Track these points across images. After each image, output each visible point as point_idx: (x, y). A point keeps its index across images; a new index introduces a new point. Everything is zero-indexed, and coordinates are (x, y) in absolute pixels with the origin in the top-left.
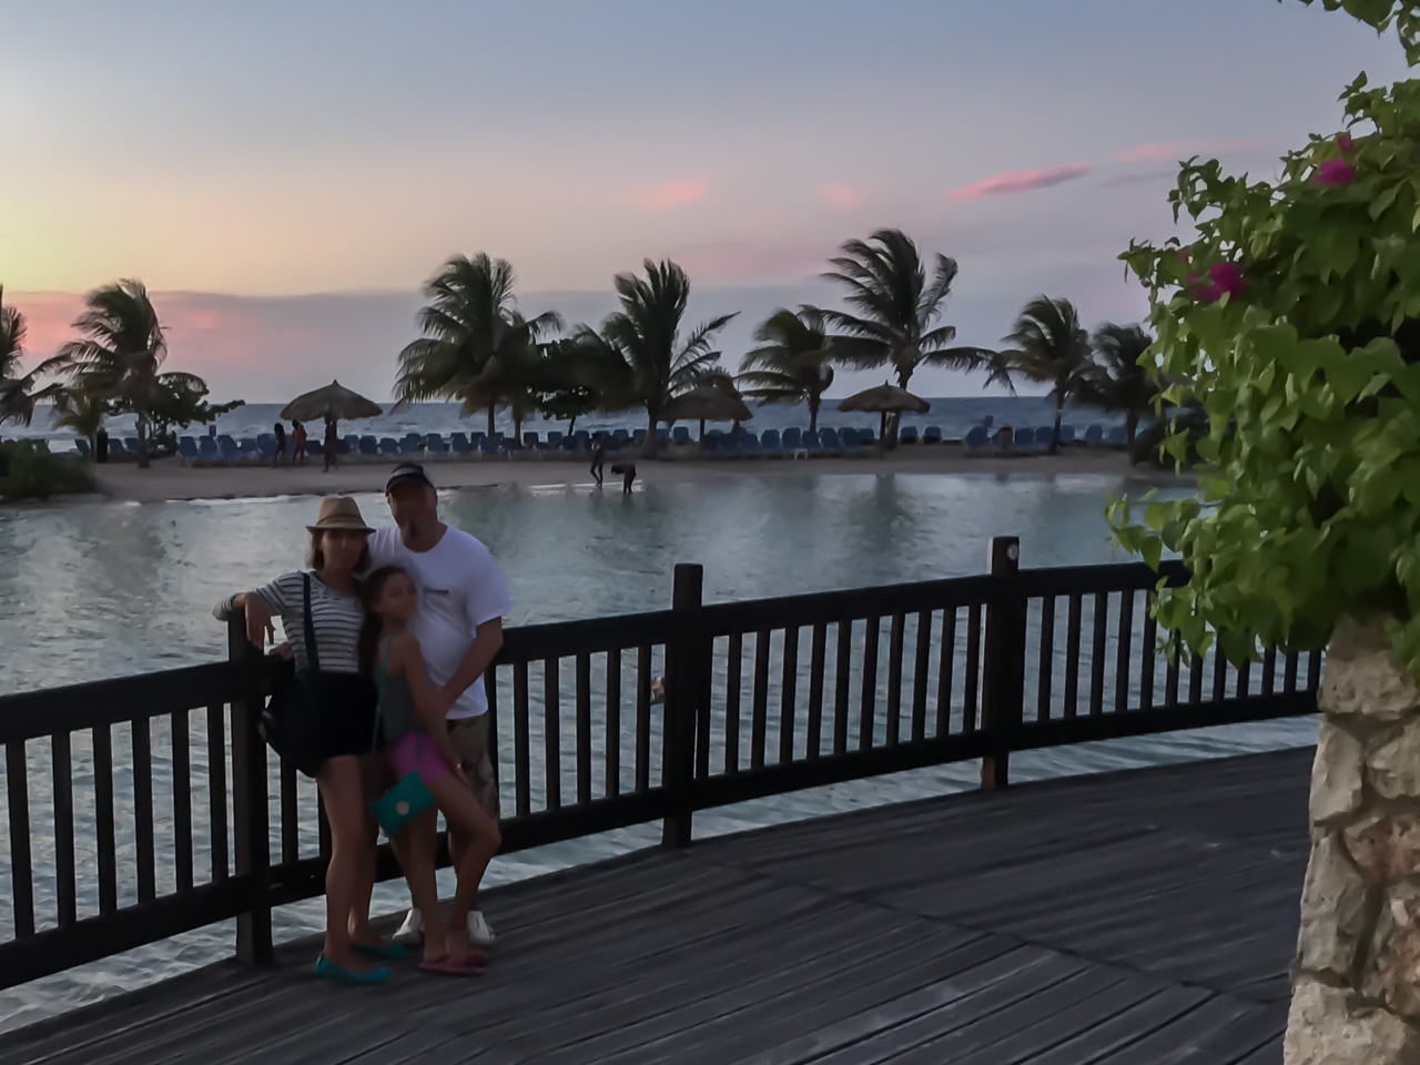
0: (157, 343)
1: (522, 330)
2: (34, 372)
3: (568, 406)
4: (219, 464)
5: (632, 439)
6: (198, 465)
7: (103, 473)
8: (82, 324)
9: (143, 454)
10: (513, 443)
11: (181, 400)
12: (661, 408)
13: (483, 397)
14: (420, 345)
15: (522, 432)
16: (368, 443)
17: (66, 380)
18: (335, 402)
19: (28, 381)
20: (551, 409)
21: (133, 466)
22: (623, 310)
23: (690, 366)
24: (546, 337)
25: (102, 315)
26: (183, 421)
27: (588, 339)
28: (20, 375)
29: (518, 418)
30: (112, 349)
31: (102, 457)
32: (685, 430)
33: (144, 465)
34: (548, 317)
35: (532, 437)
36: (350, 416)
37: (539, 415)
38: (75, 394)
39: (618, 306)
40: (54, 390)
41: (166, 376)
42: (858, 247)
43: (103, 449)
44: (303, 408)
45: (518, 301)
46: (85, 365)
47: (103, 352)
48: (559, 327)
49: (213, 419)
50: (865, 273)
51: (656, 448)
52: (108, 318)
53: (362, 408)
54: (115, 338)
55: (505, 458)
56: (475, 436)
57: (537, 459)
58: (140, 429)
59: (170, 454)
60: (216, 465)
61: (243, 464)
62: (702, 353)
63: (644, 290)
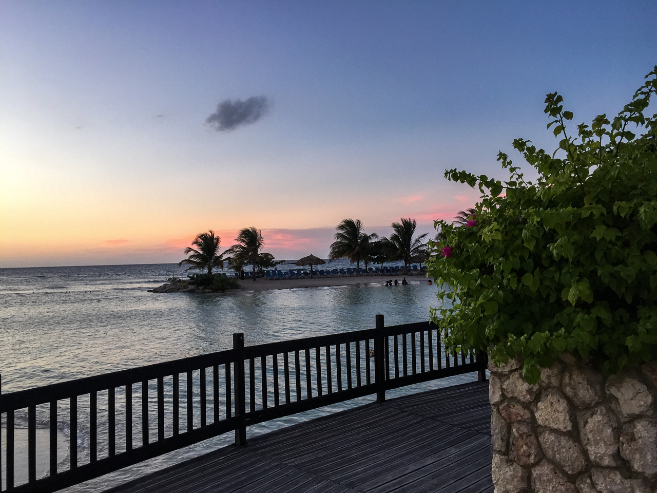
1: (366, 238)
2: (223, 254)
3: (380, 260)
4: (278, 279)
5: (400, 269)
6: (272, 279)
7: (241, 283)
8: (237, 240)
9: (254, 276)
10: (365, 271)
11: (267, 260)
12: (408, 260)
13: (356, 258)
14: (336, 243)
15: (368, 268)
16: (322, 272)
17: (232, 255)
18: (311, 260)
19: (221, 256)
20: (375, 261)
21: (252, 280)
22: (395, 232)
23: (417, 248)
24: (374, 240)
25: (243, 237)
26: (266, 267)
27: (385, 241)
28: (218, 254)
29: (366, 264)
30: (246, 246)
31: (242, 278)
32: (415, 266)
33: (254, 280)
34: (373, 235)
35: (371, 269)
36: (316, 264)
37: (372, 263)
38: (235, 260)
39: (393, 232)
40: (229, 259)
41: (262, 254)
43: (243, 276)
44: (302, 262)
45: (365, 230)
46: (237, 251)
47: (243, 248)
48: (377, 237)
49: (275, 266)
51: (407, 272)
52: (245, 238)
53: (319, 262)
54: (247, 244)
55: (362, 276)
56: (354, 269)
57: (372, 275)
58: (254, 269)
59: (263, 276)
60: (276, 279)
61: (284, 279)
62: (420, 245)
63: (401, 227)
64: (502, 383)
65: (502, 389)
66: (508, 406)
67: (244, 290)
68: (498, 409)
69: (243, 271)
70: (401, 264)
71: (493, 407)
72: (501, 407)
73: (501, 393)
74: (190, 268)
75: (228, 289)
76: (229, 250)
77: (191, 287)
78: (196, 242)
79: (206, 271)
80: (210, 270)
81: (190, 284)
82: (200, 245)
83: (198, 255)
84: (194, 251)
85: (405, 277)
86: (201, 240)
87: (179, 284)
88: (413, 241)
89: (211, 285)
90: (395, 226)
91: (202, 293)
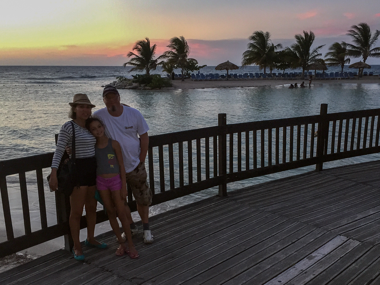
0: (187, 51)
1: (273, 48)
2: (158, 58)
3: (284, 67)
4: (201, 80)
5: (299, 75)
6: (196, 81)
7: (173, 82)
8: (169, 47)
9: (183, 78)
10: (269, 75)
11: (192, 65)
12: (306, 67)
13: (263, 65)
14: (248, 51)
15: (272, 72)
16: (235, 76)
17: (165, 60)
18: (227, 66)
19: (156, 61)
20: (278, 67)
21: (180, 81)
22: (297, 43)
23: (314, 57)
24: (278, 50)
25: (174, 44)
26: (192, 70)
28: (154, 59)
29: (271, 70)
30: (176, 53)
31: (173, 79)
32: (311, 72)
33: (183, 80)
34: (279, 45)
35: (274, 74)
36: (231, 69)
38: (167, 64)
40: (163, 63)
41: (188, 59)
42: (356, 27)
43: (173, 77)
44: (221, 67)
46: (169, 56)
47: (174, 54)
48: (281, 47)
49: (199, 69)
50: (357, 34)
51: (304, 77)
52: (176, 45)
53: (234, 67)
54: (177, 50)
55: (268, 79)
56: (261, 74)
57: (275, 79)
58: (182, 72)
59: (189, 78)
60: (199, 81)
61: (206, 80)
62: (316, 54)
63: (302, 38)
67: (176, 88)
69: (173, 73)
75: (163, 87)
77: (135, 85)
78: (136, 48)
80: (148, 71)
81: (133, 82)
82: (139, 50)
83: (138, 59)
84: (135, 55)
86: (140, 47)
87: (125, 82)
88: (311, 51)
89: (150, 84)
90: (297, 37)
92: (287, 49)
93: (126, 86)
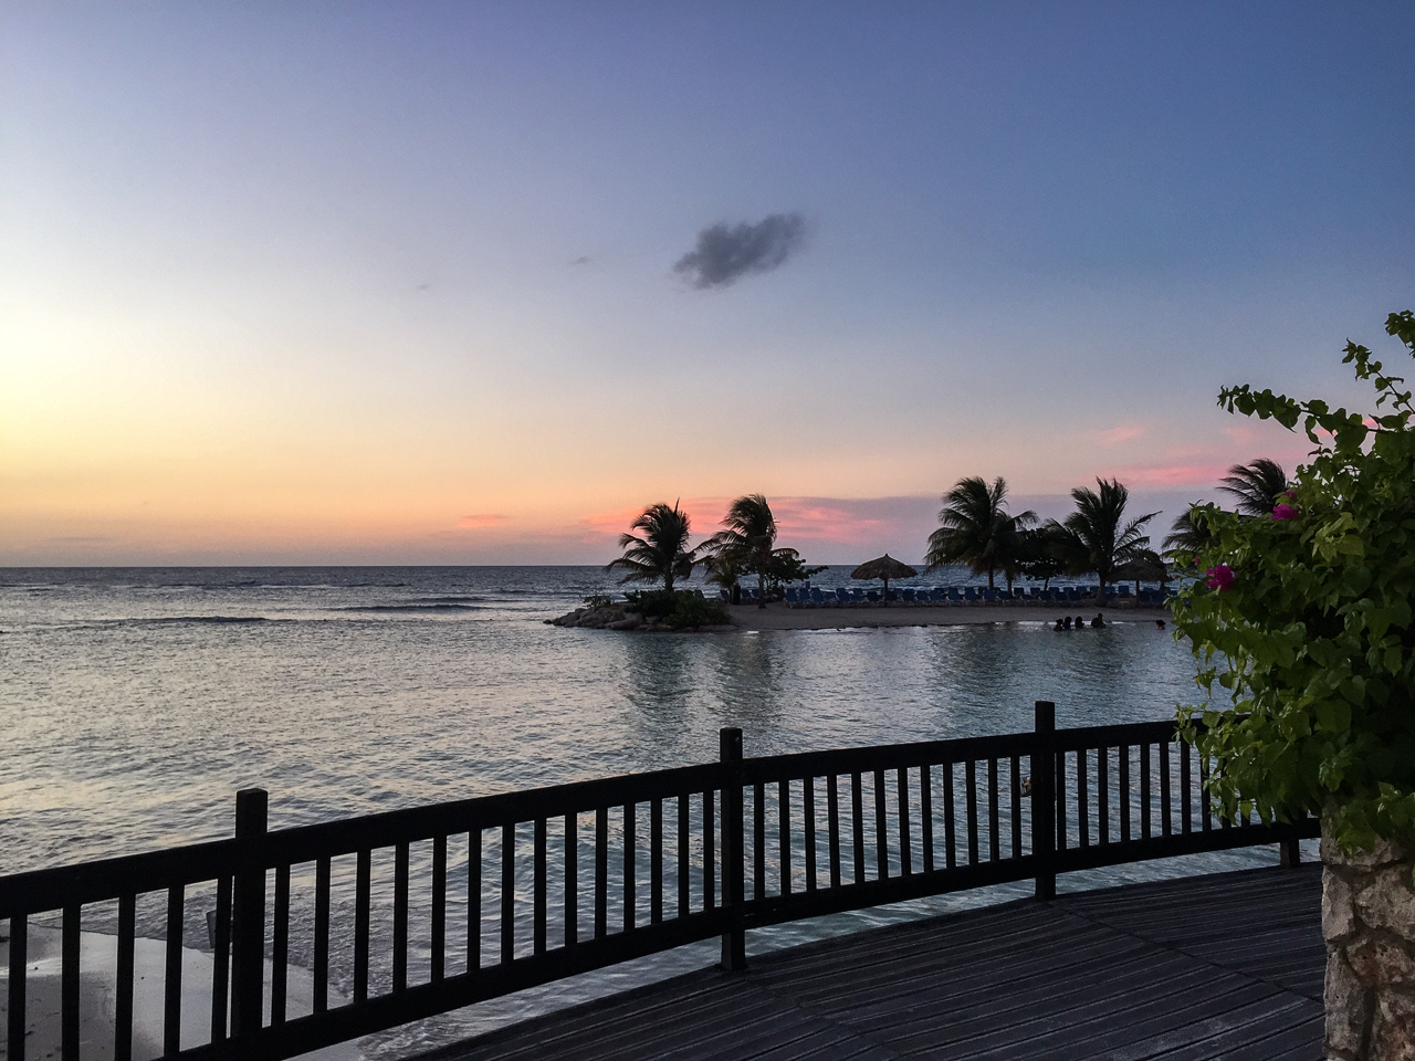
0: (772, 532)
1: (1010, 521)
2: (696, 549)
3: (1041, 572)
4: (812, 607)
5: (1089, 593)
6: (799, 607)
7: (733, 612)
8: (727, 520)
9: (762, 599)
10: (1007, 595)
11: (787, 565)
12: (1108, 573)
13: (985, 565)
14: (942, 531)
15: (1013, 587)
16: (908, 594)
17: (715, 554)
18: (885, 567)
19: (692, 554)
20: (1030, 573)
21: (756, 607)
22: (1078, 511)
23: (1128, 546)
24: (1030, 526)
25: (740, 515)
26: (787, 578)
27: (1054, 529)
28: (687, 550)
29: (1010, 579)
30: (745, 535)
31: (736, 601)
32: (1127, 587)
33: (762, 607)
34: (1027, 514)
35: (1020, 591)
36: (896, 577)
38: (721, 563)
39: (1074, 508)
40: (707, 560)
41: (778, 551)
42: (1242, 470)
43: (737, 597)
44: (864, 571)
45: (1008, 507)
46: (728, 545)
47: (739, 537)
48: (1035, 520)
49: (807, 577)
50: (1247, 486)
51: (1104, 599)
52: (743, 517)
53: (905, 571)
54: (747, 529)
55: (1000, 605)
56: (981, 589)
57: (1022, 606)
58: (761, 584)
59: (780, 599)
60: (808, 607)
61: (827, 606)
62: (1135, 538)
63: (1093, 498)
64: (1355, 892)
65: (1355, 908)
66: (1370, 948)
67: (740, 627)
68: (1344, 955)
69: (737, 588)
70: (1089, 582)
71: (1330, 947)
72: (1351, 949)
73: (1351, 916)
74: (628, 579)
75: (706, 624)
76: (710, 542)
77: (630, 618)
78: (641, 523)
79: (660, 584)
80: (669, 582)
81: (628, 610)
82: (649, 529)
83: (644, 550)
84: (638, 541)
85: (1101, 611)
86: (652, 520)
87: (606, 610)
88: (1120, 529)
89: (671, 615)
90: (1078, 495)
91: (651, 631)
92: (1053, 525)
93: (606, 622)
